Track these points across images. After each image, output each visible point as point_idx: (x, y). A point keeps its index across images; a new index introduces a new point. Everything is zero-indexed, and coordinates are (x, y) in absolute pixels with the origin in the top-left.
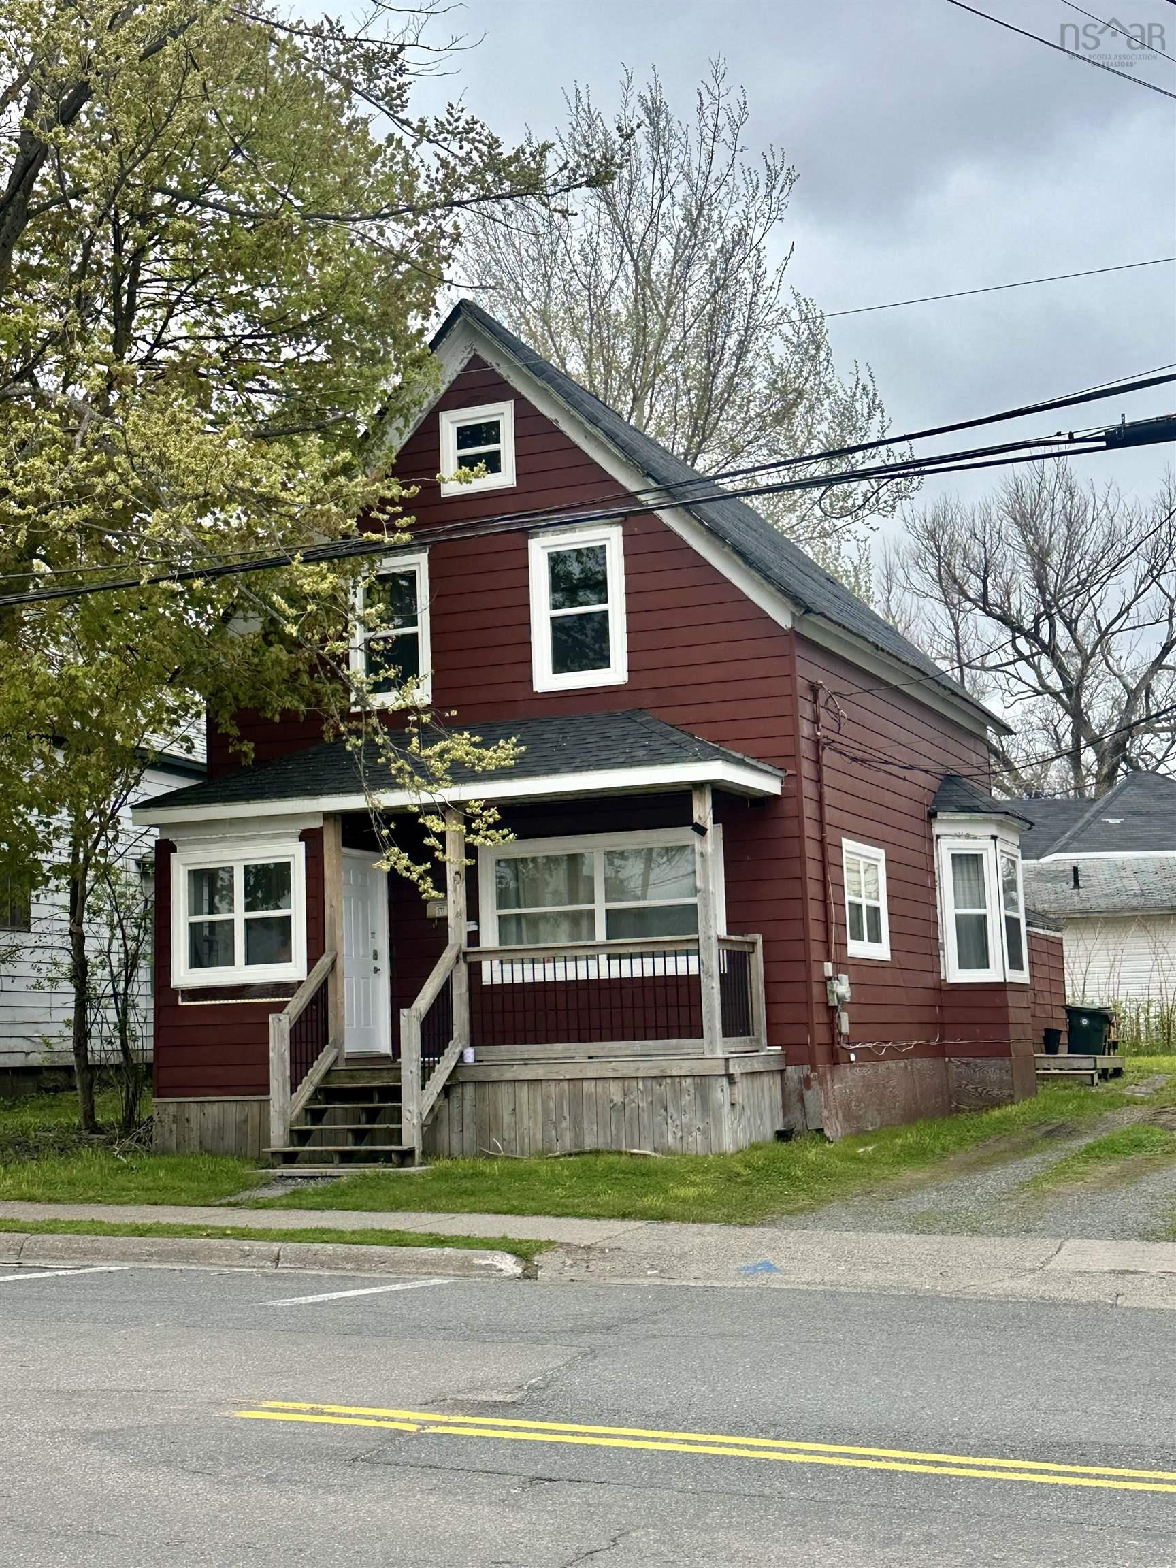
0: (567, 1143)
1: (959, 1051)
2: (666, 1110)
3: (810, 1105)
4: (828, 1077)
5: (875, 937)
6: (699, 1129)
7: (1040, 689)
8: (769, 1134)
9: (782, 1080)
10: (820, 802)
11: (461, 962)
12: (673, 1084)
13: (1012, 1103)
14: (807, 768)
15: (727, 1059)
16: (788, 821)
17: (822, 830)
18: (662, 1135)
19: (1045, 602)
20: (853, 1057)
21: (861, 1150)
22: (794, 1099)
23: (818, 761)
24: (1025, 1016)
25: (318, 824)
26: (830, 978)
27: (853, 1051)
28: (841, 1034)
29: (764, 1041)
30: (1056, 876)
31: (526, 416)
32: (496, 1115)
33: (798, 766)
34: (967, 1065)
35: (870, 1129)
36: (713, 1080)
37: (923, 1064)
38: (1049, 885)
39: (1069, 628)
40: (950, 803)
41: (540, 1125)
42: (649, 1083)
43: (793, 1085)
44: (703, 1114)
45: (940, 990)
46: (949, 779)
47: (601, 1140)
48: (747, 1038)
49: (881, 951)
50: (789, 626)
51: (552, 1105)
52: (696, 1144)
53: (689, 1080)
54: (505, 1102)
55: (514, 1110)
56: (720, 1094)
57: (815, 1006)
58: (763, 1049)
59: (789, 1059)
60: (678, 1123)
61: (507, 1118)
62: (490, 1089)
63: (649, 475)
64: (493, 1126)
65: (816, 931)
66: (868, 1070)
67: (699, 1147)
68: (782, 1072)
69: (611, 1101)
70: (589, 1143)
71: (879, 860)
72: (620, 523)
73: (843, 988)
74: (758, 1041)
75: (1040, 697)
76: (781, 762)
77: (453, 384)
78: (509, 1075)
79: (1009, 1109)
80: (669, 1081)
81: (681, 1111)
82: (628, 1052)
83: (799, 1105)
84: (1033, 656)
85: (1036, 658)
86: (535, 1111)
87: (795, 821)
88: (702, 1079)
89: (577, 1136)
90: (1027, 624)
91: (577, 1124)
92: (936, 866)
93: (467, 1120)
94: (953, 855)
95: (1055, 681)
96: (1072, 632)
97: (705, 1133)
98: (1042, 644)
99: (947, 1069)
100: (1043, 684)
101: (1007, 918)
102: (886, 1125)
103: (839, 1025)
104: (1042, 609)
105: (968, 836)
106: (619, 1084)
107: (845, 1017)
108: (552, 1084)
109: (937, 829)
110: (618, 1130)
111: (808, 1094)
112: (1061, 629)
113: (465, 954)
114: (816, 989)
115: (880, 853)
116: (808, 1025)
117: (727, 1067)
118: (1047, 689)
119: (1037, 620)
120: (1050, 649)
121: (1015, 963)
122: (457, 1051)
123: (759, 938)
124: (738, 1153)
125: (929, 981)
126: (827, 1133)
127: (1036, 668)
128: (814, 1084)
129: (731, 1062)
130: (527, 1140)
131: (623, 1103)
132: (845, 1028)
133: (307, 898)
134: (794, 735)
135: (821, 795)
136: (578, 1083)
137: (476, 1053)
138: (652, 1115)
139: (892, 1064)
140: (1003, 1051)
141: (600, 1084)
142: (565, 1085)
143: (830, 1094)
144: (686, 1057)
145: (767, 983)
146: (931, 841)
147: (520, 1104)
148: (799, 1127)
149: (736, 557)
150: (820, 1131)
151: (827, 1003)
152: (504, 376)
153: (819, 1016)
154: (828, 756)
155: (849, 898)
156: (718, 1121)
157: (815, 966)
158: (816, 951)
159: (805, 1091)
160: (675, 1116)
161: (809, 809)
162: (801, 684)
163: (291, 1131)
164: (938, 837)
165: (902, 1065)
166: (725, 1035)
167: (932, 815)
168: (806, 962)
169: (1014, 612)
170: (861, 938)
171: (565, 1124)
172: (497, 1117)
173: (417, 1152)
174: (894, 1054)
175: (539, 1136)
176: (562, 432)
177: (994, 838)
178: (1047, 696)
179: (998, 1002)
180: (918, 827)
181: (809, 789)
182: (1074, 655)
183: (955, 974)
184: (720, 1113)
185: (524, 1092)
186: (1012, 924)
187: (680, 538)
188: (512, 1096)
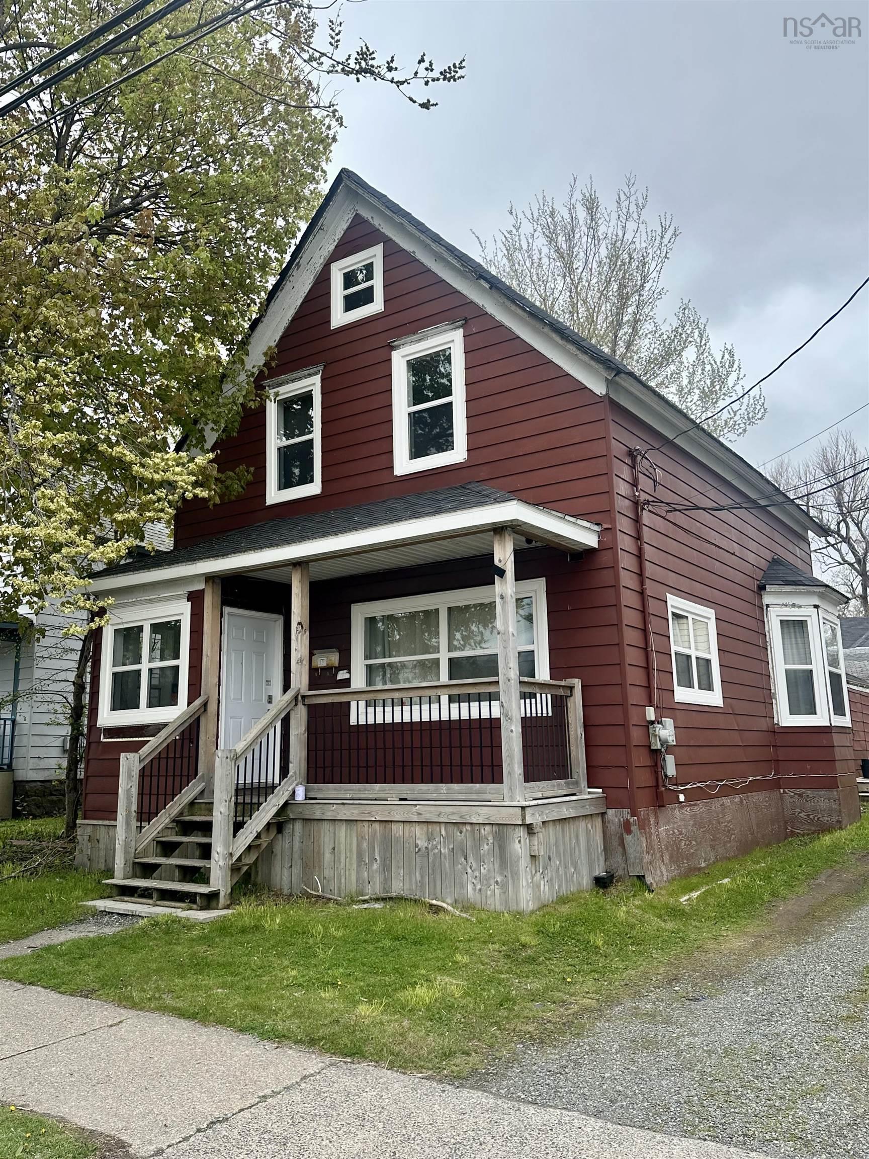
0: (375, 888)
1: (793, 784)
2: (466, 859)
3: (630, 850)
4: (652, 820)
5: (707, 686)
6: (497, 882)
7: (842, 562)
8: (586, 882)
9: (603, 822)
10: (640, 556)
11: (300, 706)
12: (473, 831)
13: (841, 828)
14: (624, 524)
15: (523, 808)
16: (605, 572)
17: (642, 583)
18: (463, 886)
19: (842, 513)
20: (682, 798)
21: (683, 899)
22: (615, 842)
23: (637, 521)
24: (849, 754)
25: (201, 586)
26: (652, 722)
27: (682, 792)
28: (666, 776)
29: (584, 783)
30: (860, 657)
31: (392, 253)
32: (319, 853)
33: (613, 521)
34: (800, 795)
35: (703, 865)
36: (510, 829)
37: (758, 797)
38: (856, 662)
39: (858, 526)
40: (777, 578)
41: (355, 866)
42: (450, 828)
43: (613, 828)
44: (501, 866)
45: (774, 732)
46: (776, 562)
47: (407, 887)
48: (562, 782)
49: (714, 698)
50: (604, 393)
51: (365, 845)
52: (494, 898)
53: (488, 828)
54: (327, 840)
55: (334, 849)
56: (519, 845)
57: (634, 750)
58: (581, 793)
59: (609, 802)
60: (477, 874)
61: (328, 856)
62: (315, 826)
63: (481, 277)
64: (316, 864)
65: (635, 676)
66: (700, 808)
67: (497, 903)
68: (603, 814)
69: (417, 846)
70: (398, 887)
71: (709, 619)
72: (462, 326)
73: (667, 732)
74: (577, 783)
75: (841, 566)
76: (597, 517)
77: (341, 240)
78: (329, 815)
79: (837, 834)
80: (468, 827)
81: (480, 860)
82: (434, 796)
83: (620, 849)
84: (837, 544)
85: (839, 545)
86: (351, 851)
87: (611, 571)
88: (501, 828)
89: (385, 880)
90: (833, 527)
91: (386, 867)
92: (767, 629)
93: (296, 856)
94: (781, 621)
95: (851, 558)
96: (860, 529)
97: (504, 886)
98: (841, 537)
99: (782, 799)
100: (843, 559)
101: (830, 672)
102: (721, 860)
103: (663, 768)
104: (841, 518)
105: (794, 605)
106: (424, 827)
107: (670, 760)
108: (366, 824)
109: (767, 600)
110: (422, 877)
111: (628, 838)
112: (852, 527)
113: (303, 697)
114: (636, 735)
115: (710, 613)
116: (626, 768)
117: (524, 818)
118: (846, 562)
119: (838, 524)
120: (847, 540)
121: (839, 710)
122: (290, 789)
123: (577, 683)
124: (540, 909)
125: (763, 724)
126: (649, 880)
127: (839, 551)
128: (634, 828)
129: (528, 812)
130: (343, 881)
131: (427, 848)
132: (671, 769)
133: (190, 650)
134: (609, 493)
135: (640, 550)
136: (388, 826)
137: (307, 791)
138: (454, 864)
139: (726, 801)
140: (832, 784)
141: (407, 826)
142: (377, 826)
143: (654, 837)
144: (485, 802)
145: (586, 726)
146: (762, 609)
147: (339, 844)
148: (620, 872)
149: (554, 336)
150: (641, 878)
151: (650, 746)
152: (377, 225)
153: (640, 759)
154: (646, 517)
155: (674, 648)
156: (515, 875)
157: (633, 712)
158: (635, 695)
159: (625, 836)
160: (474, 866)
161: (626, 561)
162: (618, 449)
163: (135, 863)
164: (768, 606)
165: (737, 800)
166: (527, 780)
167: (762, 588)
168: (623, 705)
169: (825, 521)
170: (690, 685)
171: (375, 866)
172: (320, 854)
173: (222, 894)
174: (728, 791)
175: (354, 878)
176: (418, 260)
177: (816, 607)
178: (846, 565)
179: (825, 743)
180: (748, 595)
181: (625, 542)
182: (861, 542)
183: (786, 718)
184: (518, 866)
185: (342, 830)
186: (835, 679)
187: (509, 330)
188: (332, 835)
